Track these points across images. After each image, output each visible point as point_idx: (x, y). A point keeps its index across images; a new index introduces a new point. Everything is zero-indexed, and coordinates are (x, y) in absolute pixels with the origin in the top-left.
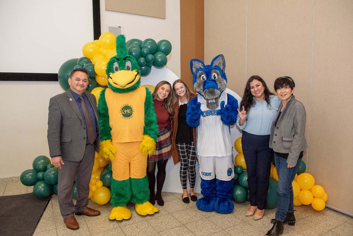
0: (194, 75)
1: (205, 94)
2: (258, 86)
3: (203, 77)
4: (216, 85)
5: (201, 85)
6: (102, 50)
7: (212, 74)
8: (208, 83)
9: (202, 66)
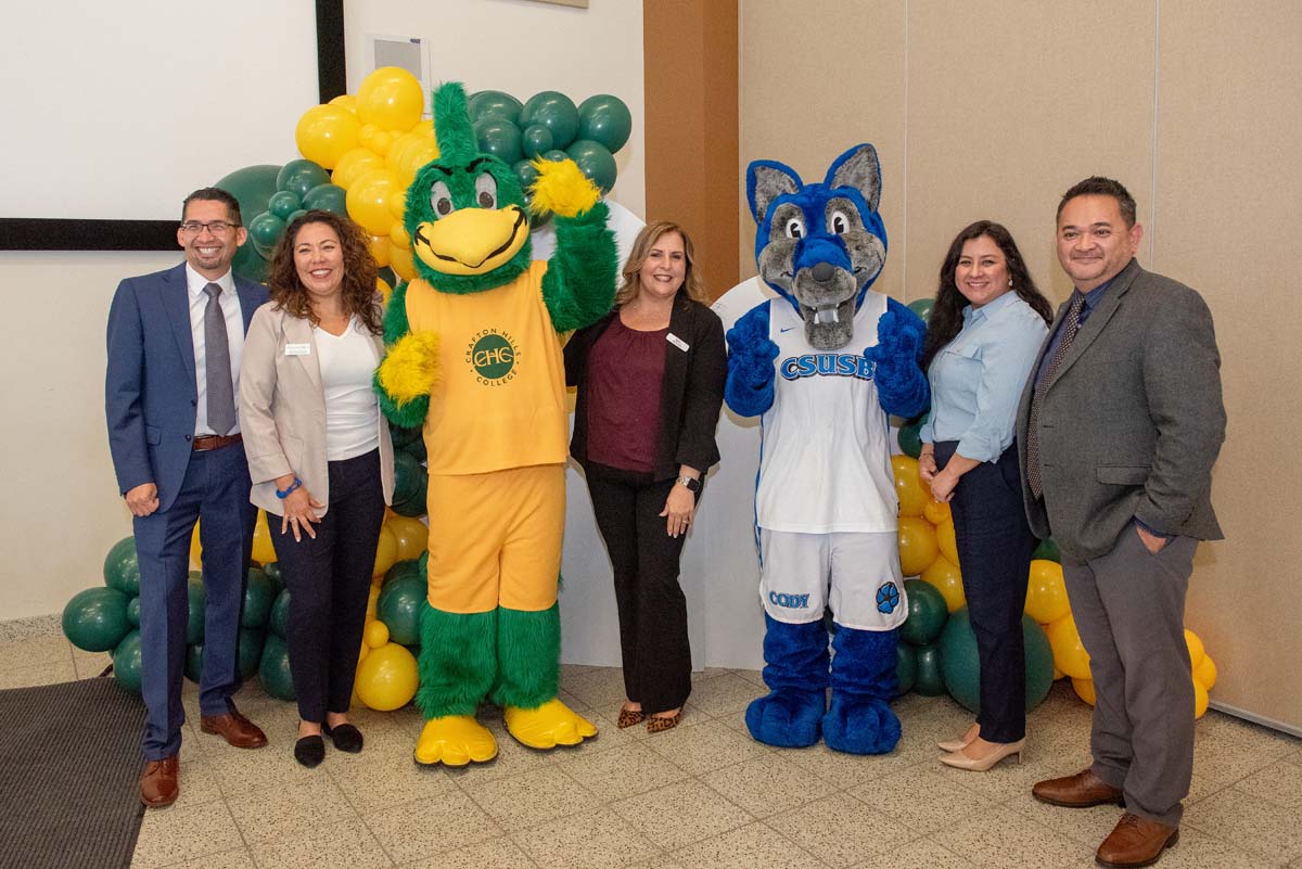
0: (762, 219)
1: (799, 285)
2: (987, 262)
3: (794, 225)
4: (841, 253)
5: (785, 256)
6: (369, 131)
7: (829, 213)
8: (811, 247)
9: (792, 186)
